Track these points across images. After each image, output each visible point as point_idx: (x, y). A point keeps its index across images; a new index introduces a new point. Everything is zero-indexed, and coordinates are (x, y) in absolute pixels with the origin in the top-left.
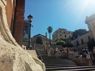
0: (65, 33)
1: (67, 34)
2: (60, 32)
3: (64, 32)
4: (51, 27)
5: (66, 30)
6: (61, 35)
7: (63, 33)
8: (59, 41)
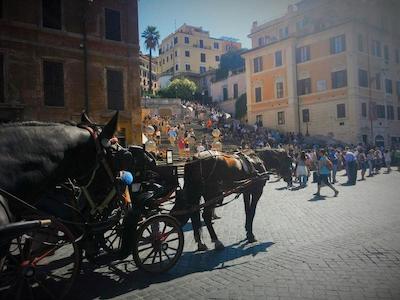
0: (202, 46)
1: (210, 48)
2: (187, 40)
3: (201, 42)
4: (154, 29)
5: (207, 33)
6: (187, 54)
7: (196, 46)
8: (178, 80)
